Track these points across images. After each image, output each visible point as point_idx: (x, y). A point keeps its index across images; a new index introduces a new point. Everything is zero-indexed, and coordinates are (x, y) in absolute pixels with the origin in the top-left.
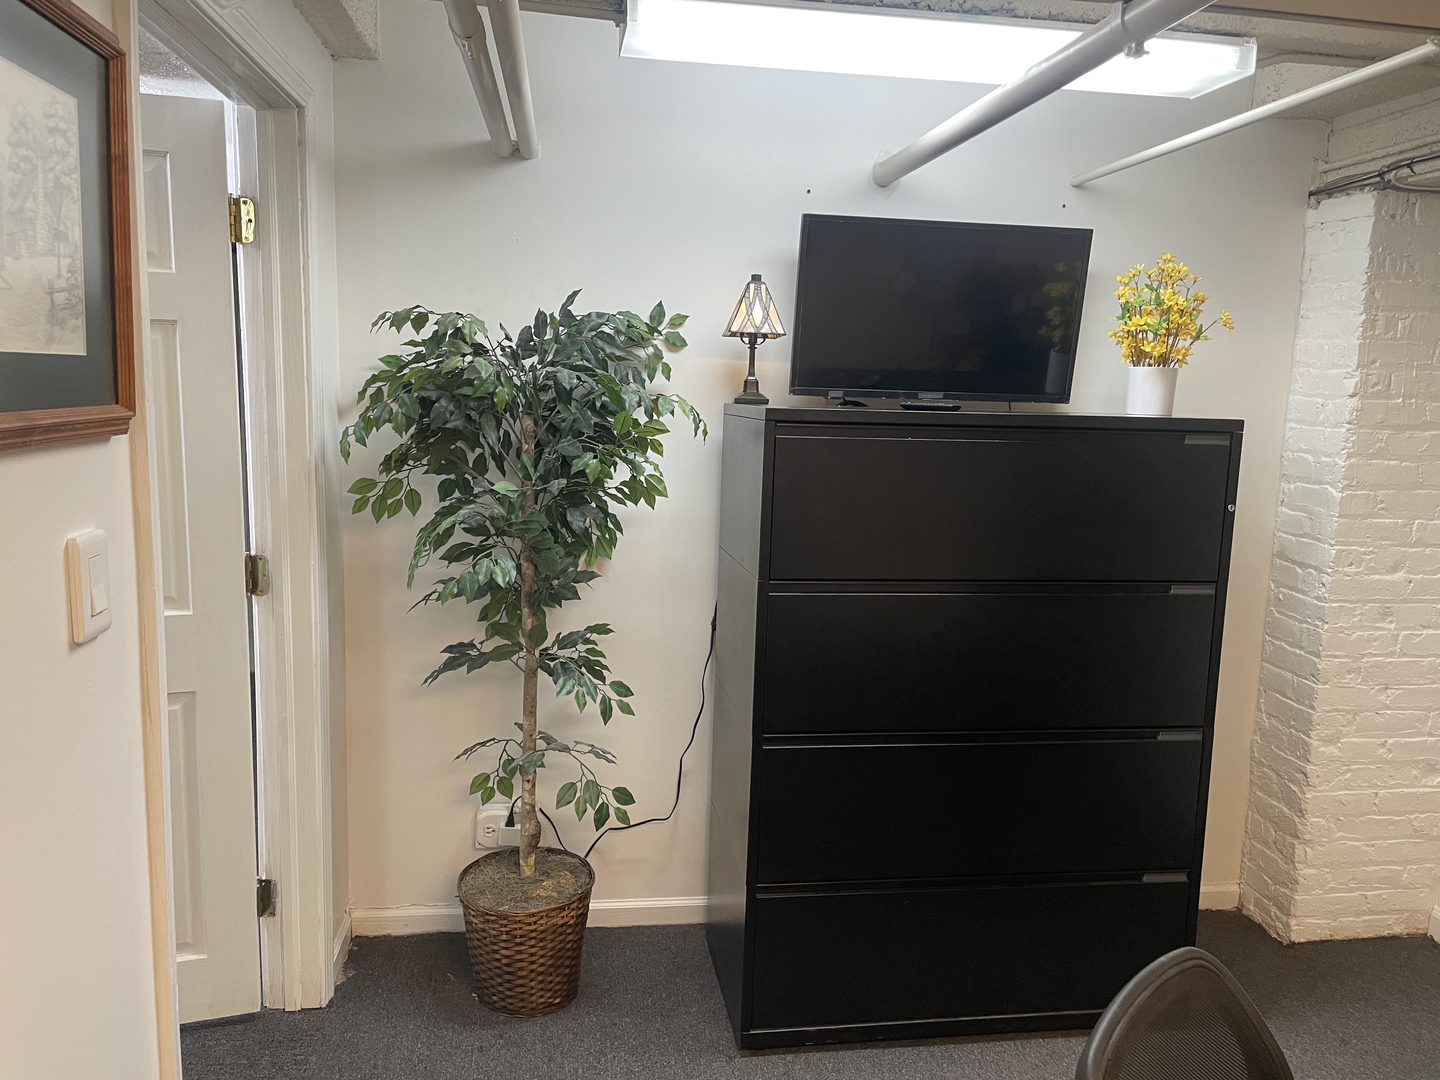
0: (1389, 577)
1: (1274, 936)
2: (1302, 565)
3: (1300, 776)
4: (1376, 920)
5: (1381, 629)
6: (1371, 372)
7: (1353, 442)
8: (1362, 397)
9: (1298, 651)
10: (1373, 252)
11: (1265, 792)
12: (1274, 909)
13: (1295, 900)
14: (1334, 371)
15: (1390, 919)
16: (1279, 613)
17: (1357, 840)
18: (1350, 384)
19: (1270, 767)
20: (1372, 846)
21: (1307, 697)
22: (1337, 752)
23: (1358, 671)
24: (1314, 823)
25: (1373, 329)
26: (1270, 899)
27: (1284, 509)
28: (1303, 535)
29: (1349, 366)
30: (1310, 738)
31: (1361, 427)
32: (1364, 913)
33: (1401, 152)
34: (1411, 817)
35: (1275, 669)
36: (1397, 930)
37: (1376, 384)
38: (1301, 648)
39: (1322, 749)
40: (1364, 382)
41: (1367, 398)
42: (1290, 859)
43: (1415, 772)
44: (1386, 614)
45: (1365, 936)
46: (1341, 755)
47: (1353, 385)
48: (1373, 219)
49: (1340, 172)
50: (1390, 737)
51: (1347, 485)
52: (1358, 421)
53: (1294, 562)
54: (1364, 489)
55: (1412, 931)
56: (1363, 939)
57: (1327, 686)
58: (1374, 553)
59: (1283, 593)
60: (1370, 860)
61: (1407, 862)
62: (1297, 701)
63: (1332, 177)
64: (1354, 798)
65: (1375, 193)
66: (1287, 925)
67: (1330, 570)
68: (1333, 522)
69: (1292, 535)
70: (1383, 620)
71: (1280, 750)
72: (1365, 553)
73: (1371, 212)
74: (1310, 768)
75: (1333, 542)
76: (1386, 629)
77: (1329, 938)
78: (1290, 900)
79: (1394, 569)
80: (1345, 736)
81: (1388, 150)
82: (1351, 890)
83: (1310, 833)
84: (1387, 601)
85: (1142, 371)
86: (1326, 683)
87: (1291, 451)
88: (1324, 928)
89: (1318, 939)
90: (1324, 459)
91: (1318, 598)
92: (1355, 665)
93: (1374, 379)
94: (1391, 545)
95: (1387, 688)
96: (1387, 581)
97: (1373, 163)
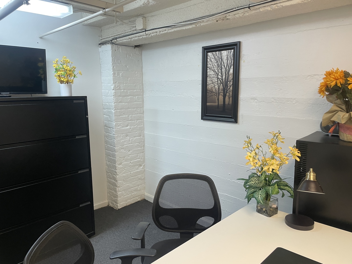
0: (126, 128)
1: (115, 209)
2: (110, 128)
3: (115, 173)
4: (134, 199)
5: (127, 139)
6: (116, 84)
7: (115, 100)
8: (115, 90)
9: (111, 146)
10: (112, 58)
11: (110, 178)
12: (115, 203)
13: (118, 200)
14: (109, 84)
15: (137, 198)
16: (107, 139)
17: (128, 184)
18: (112, 87)
19: (110, 173)
20: (131, 184)
21: (114, 156)
22: (122, 166)
23: (123, 148)
24: (119, 182)
25: (115, 75)
26: (113, 201)
27: (105, 116)
28: (109, 121)
29: (112, 83)
30: (116, 164)
31: (116, 96)
32: (132, 198)
33: (115, 36)
34: (138, 176)
35: (108, 151)
36: (139, 200)
37: (117, 87)
38: (112, 146)
39: (119, 166)
40: (115, 87)
41: (116, 90)
42: (116, 191)
43: (137, 167)
44: (127, 136)
45: (133, 203)
46: (122, 167)
47: (113, 87)
48: (111, 51)
49: (104, 39)
50: (132, 161)
51: (115, 109)
52: (115, 95)
53: (108, 127)
54: (119, 110)
55: (142, 199)
56: (133, 204)
57: (118, 153)
58: (123, 123)
59: (107, 134)
60: (132, 187)
61: (139, 185)
62: (113, 157)
63: (103, 40)
64: (126, 175)
65: (111, 45)
66: (117, 206)
67: (114, 128)
68: (114, 118)
69: (107, 121)
70: (127, 137)
71: (111, 168)
72: (121, 123)
73: (111, 49)
74: (117, 171)
75: (114, 122)
76: (128, 139)
77: (126, 206)
78: (117, 200)
79: (127, 126)
80: (123, 162)
81: (112, 35)
82: (129, 194)
83: (119, 185)
84: (127, 133)
85: (63, 85)
86: (117, 152)
87: (104, 103)
88: (125, 204)
89: (124, 207)
90: (110, 104)
91: (113, 134)
92: (122, 147)
93: (117, 86)
94: (126, 121)
95: (129, 151)
96: (126, 129)
97: (110, 38)
